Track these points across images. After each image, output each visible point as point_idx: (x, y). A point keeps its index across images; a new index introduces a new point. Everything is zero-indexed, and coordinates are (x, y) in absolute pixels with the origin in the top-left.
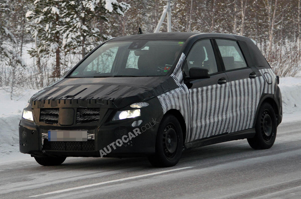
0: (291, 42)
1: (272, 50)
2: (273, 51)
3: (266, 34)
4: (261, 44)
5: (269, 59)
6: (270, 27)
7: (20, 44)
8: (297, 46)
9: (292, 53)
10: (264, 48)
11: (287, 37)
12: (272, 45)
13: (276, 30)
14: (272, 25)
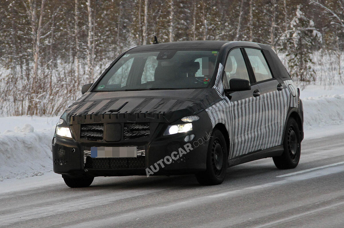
0: (66, 64)
1: (38, 76)
2: (40, 77)
3: (29, 52)
4: (21, 67)
5: (34, 89)
6: (34, 41)
8: (74, 69)
9: (68, 79)
10: (26, 73)
11: (59, 56)
12: (37, 68)
13: (43, 46)
14: (38, 38)
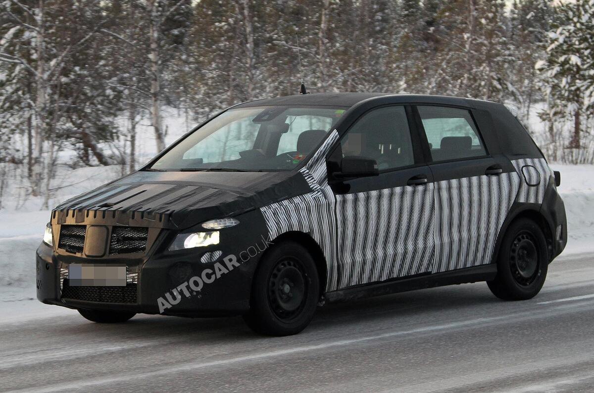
7: (527, 104)
